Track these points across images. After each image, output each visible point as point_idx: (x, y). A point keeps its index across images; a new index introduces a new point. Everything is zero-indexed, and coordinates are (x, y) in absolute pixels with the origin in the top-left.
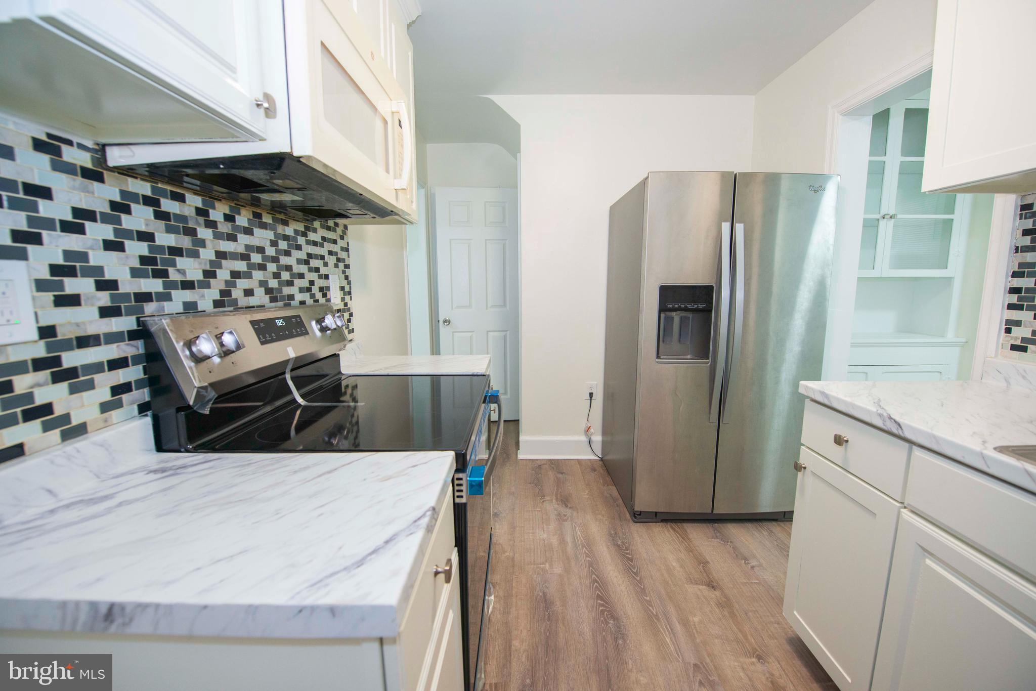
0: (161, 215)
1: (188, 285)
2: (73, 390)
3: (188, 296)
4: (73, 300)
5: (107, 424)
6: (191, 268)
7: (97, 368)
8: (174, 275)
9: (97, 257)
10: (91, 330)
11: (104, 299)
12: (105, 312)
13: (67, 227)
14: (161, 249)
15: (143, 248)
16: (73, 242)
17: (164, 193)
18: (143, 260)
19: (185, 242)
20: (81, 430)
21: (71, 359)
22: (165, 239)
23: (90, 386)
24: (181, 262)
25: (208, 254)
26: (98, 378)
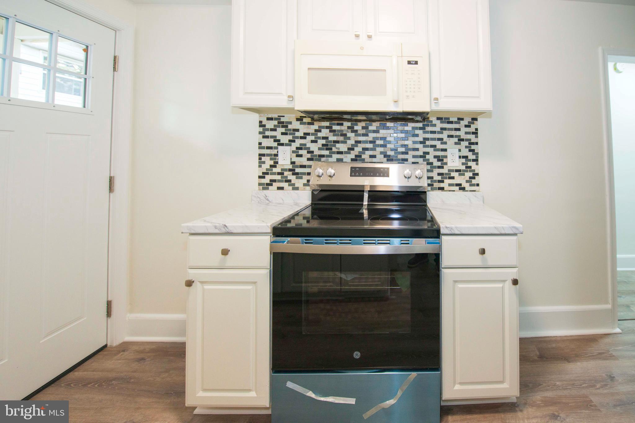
0: (332, 131)
1: (341, 153)
2: (297, 178)
3: (339, 156)
4: (301, 156)
5: (304, 190)
6: (343, 147)
7: (304, 174)
8: (334, 149)
9: (309, 145)
10: (304, 164)
11: (309, 156)
12: (309, 159)
13: (302, 138)
14: (331, 141)
15: (324, 142)
16: (303, 141)
17: (334, 124)
18: (323, 145)
19: (341, 138)
20: (297, 189)
21: (298, 170)
22: (332, 138)
23: (301, 178)
24: (338, 145)
25: (351, 142)
26: (304, 176)
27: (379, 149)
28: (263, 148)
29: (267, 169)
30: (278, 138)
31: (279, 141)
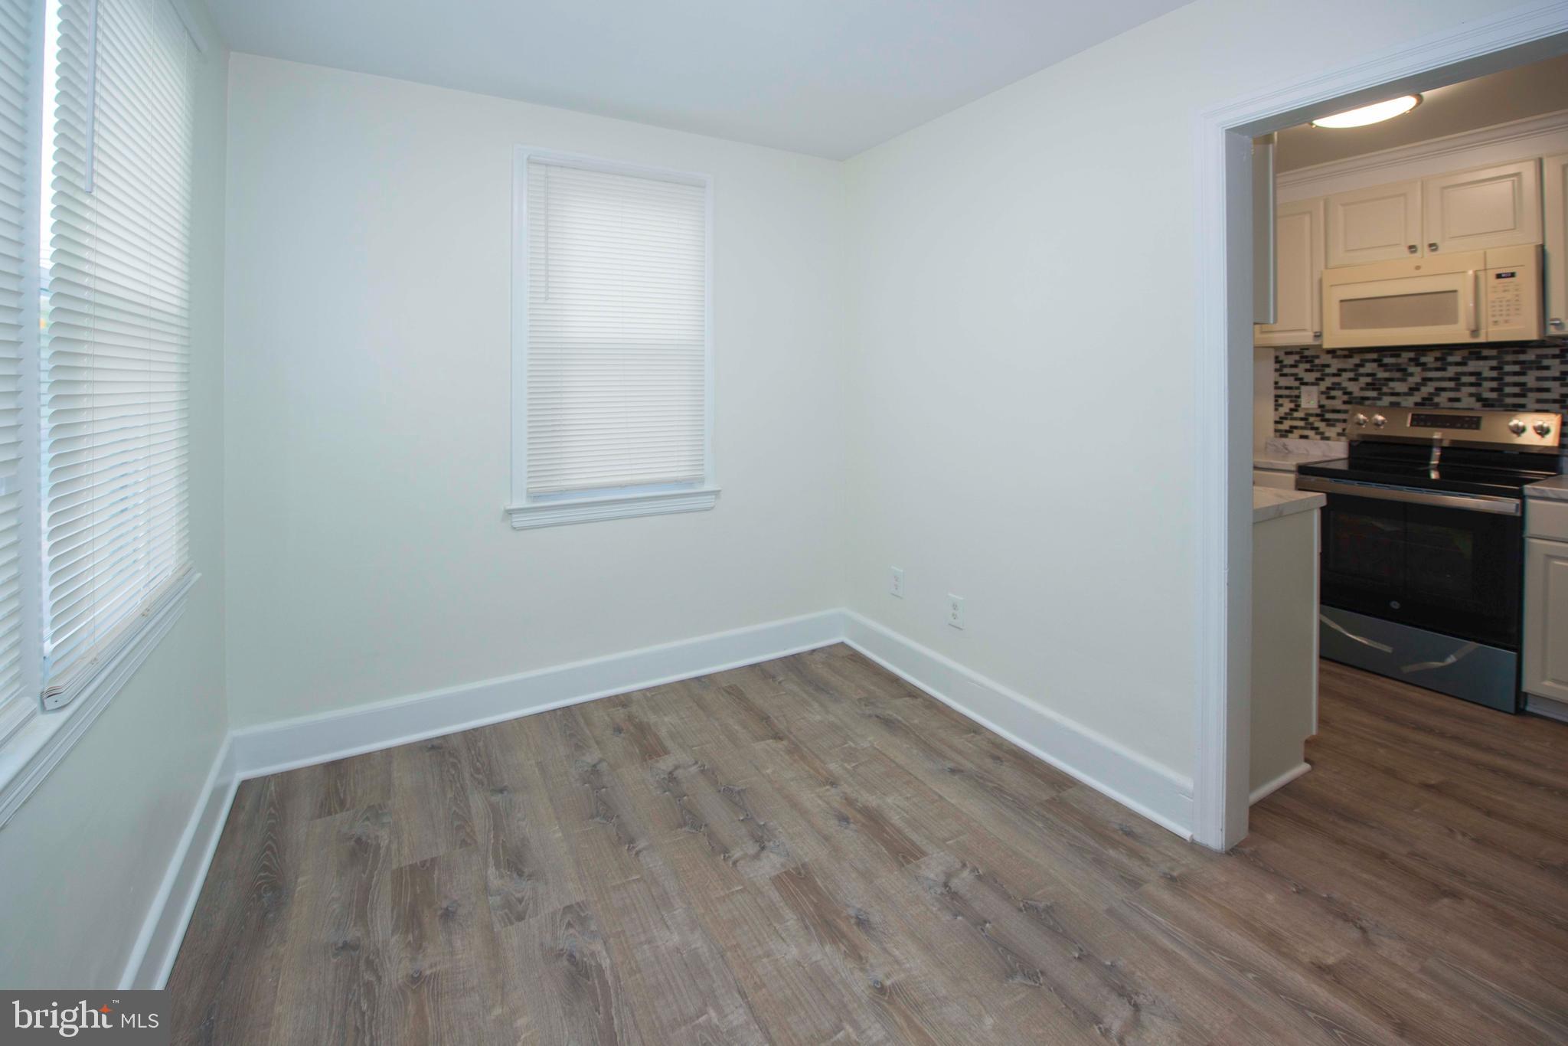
0: (1381, 365)
1: (1397, 394)
2: (1328, 425)
3: (1394, 399)
4: (1333, 398)
5: (1338, 440)
6: (1400, 387)
7: (1338, 420)
8: (1385, 389)
9: (1345, 384)
10: (1338, 408)
11: (1346, 398)
12: (1345, 403)
13: (1334, 375)
14: (1380, 379)
15: (1369, 380)
16: (1336, 380)
17: (1386, 356)
18: (1368, 384)
19: (1398, 375)
20: (1328, 439)
21: (1328, 416)
22: (1382, 374)
23: (1333, 426)
24: (1392, 384)
25: (1416, 379)
26: (1338, 424)
27: (1466, 390)
28: (1280, 388)
29: (1286, 414)
30: (1300, 376)
31: (1301, 379)
